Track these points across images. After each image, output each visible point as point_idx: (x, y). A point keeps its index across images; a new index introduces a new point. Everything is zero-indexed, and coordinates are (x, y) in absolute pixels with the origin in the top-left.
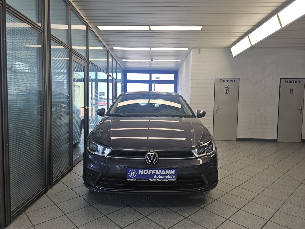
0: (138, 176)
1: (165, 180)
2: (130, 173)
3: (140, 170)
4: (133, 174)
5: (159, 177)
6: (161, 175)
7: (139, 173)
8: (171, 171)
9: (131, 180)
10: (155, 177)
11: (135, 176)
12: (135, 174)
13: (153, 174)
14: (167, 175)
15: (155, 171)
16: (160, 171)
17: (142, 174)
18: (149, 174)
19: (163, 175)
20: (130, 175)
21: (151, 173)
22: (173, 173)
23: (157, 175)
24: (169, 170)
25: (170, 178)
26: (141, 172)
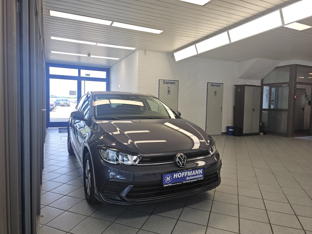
0: (173, 180)
1: (195, 180)
2: (166, 179)
3: (175, 174)
4: (168, 179)
5: (191, 178)
6: (192, 176)
7: (174, 178)
8: (200, 170)
9: (167, 185)
10: (187, 178)
11: (170, 180)
12: (170, 179)
13: (185, 176)
14: (197, 175)
15: (187, 173)
16: (191, 172)
17: (176, 177)
18: (182, 176)
19: (194, 175)
20: (166, 181)
21: (184, 176)
22: (201, 173)
23: (189, 176)
24: (198, 170)
25: (199, 178)
26: (176, 176)
